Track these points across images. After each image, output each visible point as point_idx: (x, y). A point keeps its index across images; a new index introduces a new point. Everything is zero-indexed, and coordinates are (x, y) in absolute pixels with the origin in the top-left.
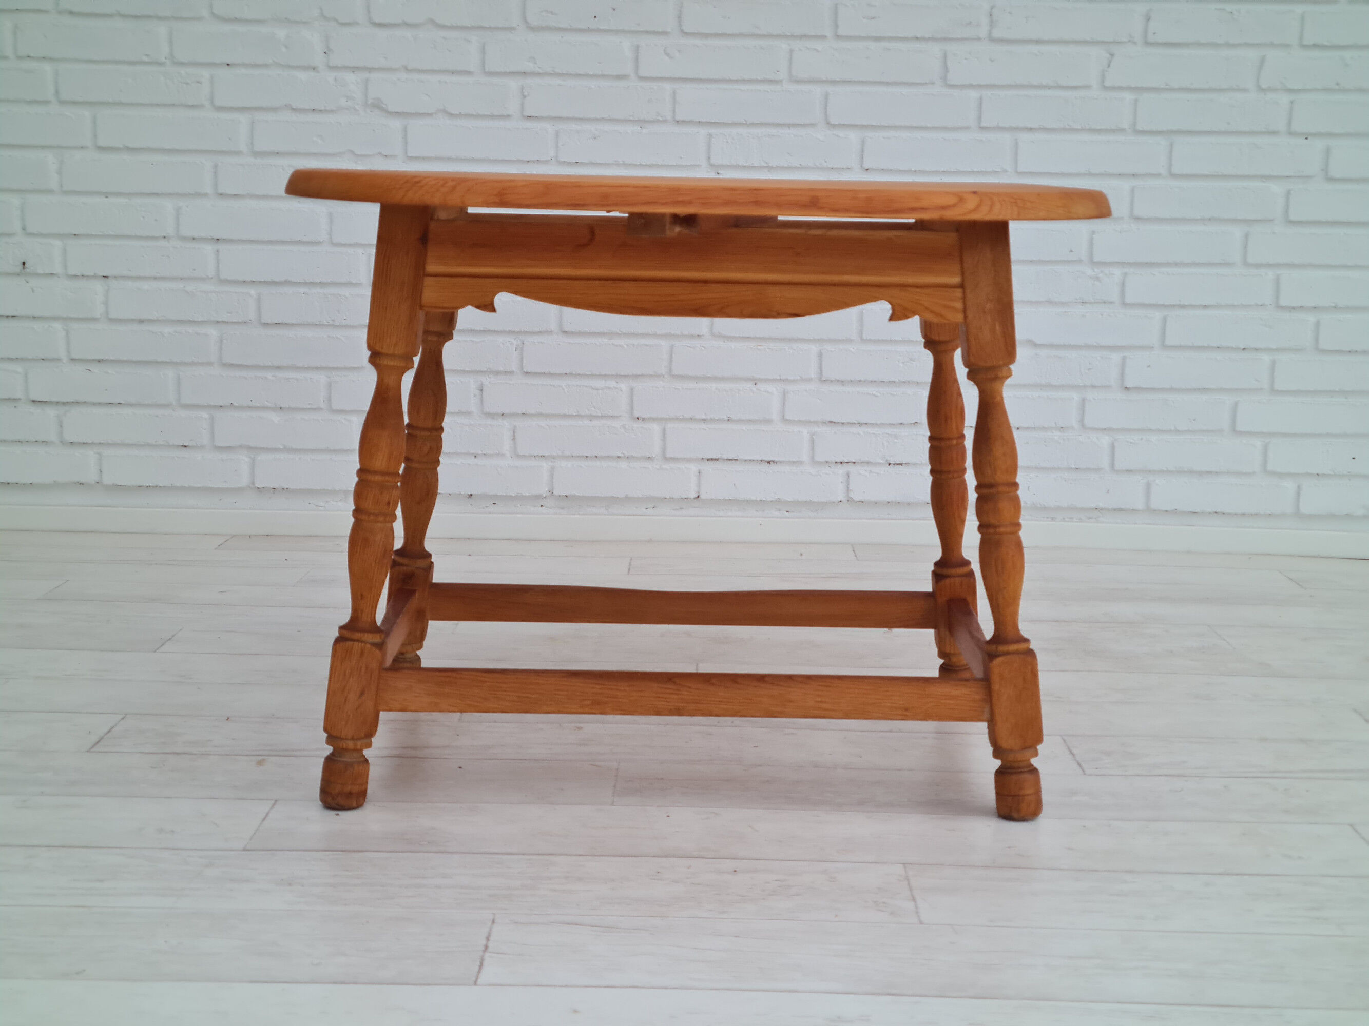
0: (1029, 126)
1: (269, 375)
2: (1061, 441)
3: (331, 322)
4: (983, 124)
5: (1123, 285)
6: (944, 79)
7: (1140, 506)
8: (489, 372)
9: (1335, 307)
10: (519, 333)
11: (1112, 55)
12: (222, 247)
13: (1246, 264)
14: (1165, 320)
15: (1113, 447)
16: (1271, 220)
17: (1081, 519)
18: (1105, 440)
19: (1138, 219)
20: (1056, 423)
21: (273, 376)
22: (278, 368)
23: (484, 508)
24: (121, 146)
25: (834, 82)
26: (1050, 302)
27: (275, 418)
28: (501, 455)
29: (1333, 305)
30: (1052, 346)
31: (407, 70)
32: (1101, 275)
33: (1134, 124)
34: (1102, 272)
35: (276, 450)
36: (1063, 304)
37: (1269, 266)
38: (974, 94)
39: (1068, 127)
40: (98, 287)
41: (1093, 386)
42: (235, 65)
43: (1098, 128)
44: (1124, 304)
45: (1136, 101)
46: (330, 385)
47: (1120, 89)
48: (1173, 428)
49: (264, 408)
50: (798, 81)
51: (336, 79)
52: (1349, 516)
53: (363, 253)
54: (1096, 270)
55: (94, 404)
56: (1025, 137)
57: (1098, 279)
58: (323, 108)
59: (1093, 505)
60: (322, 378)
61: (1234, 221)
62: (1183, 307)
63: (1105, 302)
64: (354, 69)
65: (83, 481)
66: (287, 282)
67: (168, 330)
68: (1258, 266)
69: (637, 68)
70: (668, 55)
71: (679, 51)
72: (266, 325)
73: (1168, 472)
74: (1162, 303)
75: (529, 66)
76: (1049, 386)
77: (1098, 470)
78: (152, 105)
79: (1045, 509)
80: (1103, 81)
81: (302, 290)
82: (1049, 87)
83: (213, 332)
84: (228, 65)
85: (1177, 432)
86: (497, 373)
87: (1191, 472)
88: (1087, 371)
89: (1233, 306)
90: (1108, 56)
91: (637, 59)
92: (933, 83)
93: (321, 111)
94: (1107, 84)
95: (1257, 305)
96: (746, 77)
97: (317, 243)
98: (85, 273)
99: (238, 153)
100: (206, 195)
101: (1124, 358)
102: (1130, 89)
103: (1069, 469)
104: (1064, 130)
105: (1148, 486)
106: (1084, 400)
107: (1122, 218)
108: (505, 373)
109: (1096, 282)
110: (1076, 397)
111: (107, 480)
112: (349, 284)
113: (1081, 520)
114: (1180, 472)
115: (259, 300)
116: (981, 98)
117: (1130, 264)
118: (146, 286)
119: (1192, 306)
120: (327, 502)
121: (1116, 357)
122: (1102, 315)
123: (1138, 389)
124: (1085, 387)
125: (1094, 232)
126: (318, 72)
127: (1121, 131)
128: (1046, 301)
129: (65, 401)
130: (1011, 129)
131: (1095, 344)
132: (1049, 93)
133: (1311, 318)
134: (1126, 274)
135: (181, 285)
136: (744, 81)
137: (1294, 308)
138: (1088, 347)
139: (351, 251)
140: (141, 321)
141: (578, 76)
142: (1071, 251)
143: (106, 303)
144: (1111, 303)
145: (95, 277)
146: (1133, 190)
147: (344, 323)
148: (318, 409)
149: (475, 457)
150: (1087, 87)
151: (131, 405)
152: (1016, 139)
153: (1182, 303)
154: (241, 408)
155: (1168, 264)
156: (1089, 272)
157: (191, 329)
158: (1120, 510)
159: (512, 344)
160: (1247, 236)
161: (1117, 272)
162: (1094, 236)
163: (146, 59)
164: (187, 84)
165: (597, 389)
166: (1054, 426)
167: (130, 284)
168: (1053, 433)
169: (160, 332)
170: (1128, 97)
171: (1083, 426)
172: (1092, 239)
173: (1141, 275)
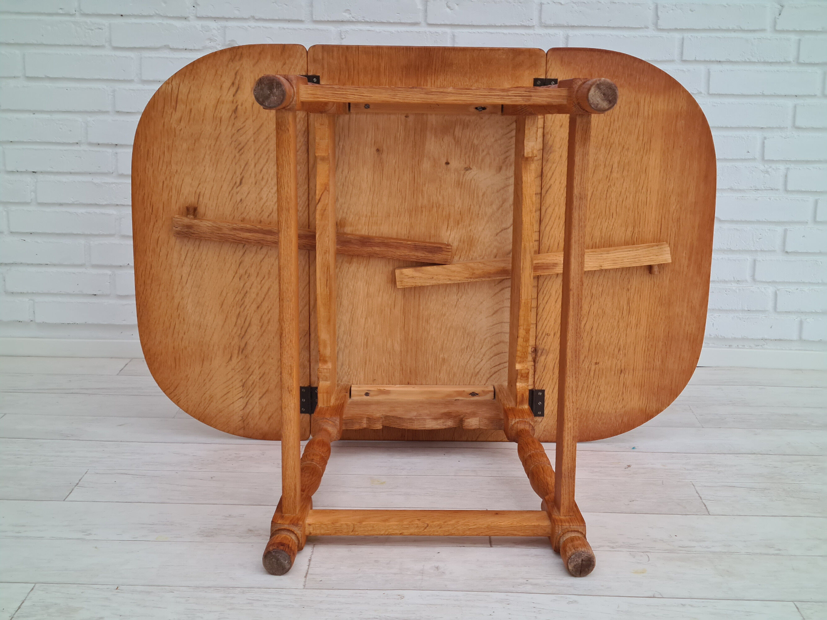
0: (718, 60)
2: (738, 291)
4: (684, 58)
5: (786, 176)
6: (656, 24)
7: (795, 337)
11: (782, 6)
14: (816, 202)
15: (776, 294)
17: (750, 346)
18: (771, 290)
19: (798, 128)
20: (734, 278)
24: (44, 76)
25: (573, 27)
26: (731, 189)
30: (732, 221)
31: (253, 18)
32: (769, 170)
33: (798, 57)
34: (770, 167)
36: (740, 190)
38: (677, 36)
39: (748, 60)
40: (28, 178)
41: (761, 251)
42: (127, 16)
43: (770, 61)
44: (786, 190)
45: (800, 40)
47: (788, 31)
48: (820, 282)
50: (547, 26)
51: (202, 27)
54: (766, 166)
55: (28, 265)
56: (715, 68)
57: (767, 172)
58: (193, 48)
59: (761, 337)
63: (772, 190)
64: (215, 19)
65: (21, 320)
67: (81, 210)
69: (426, 17)
70: (449, 7)
71: (457, 5)
73: (816, 313)
74: (815, 190)
75: (347, 16)
76: (730, 251)
77: (763, 311)
78: (66, 46)
79: (724, 339)
80: (775, 26)
82: (734, 31)
84: (122, 15)
88: (758, 240)
90: (779, 7)
91: (426, 11)
92: (647, 28)
93: (191, 50)
94: (778, 28)
96: (508, 24)
98: (19, 170)
99: (131, 81)
100: (107, 112)
101: (786, 231)
102: (795, 31)
103: (743, 311)
104: (745, 62)
105: (801, 323)
106: (755, 261)
107: (787, 128)
109: (766, 175)
110: (749, 258)
111: (39, 319)
113: (751, 348)
116: (683, 39)
117: (790, 161)
118: (64, 178)
121: (780, 230)
122: (770, 199)
123: (796, 253)
124: (756, 251)
125: (765, 138)
126: (189, 21)
127: (787, 63)
129: (6, 262)
130: (705, 61)
131: (764, 220)
132: (733, 35)
134: (788, 169)
135: (88, 178)
136: (506, 27)
138: (759, 222)
140: (61, 205)
141: (382, 23)
142: (748, 152)
143: (35, 192)
144: (777, 190)
145: (26, 172)
146: (795, 107)
150: (763, 30)
151: (55, 265)
152: (709, 70)
155: (820, 162)
156: (762, 167)
157: (98, 210)
158: (780, 340)
161: (782, 167)
162: (765, 141)
163: (61, 11)
164: (92, 30)
166: (733, 279)
167: (52, 178)
168: (731, 284)
169: (75, 213)
170: (794, 37)
171: (754, 280)
172: (764, 143)
173: (800, 169)
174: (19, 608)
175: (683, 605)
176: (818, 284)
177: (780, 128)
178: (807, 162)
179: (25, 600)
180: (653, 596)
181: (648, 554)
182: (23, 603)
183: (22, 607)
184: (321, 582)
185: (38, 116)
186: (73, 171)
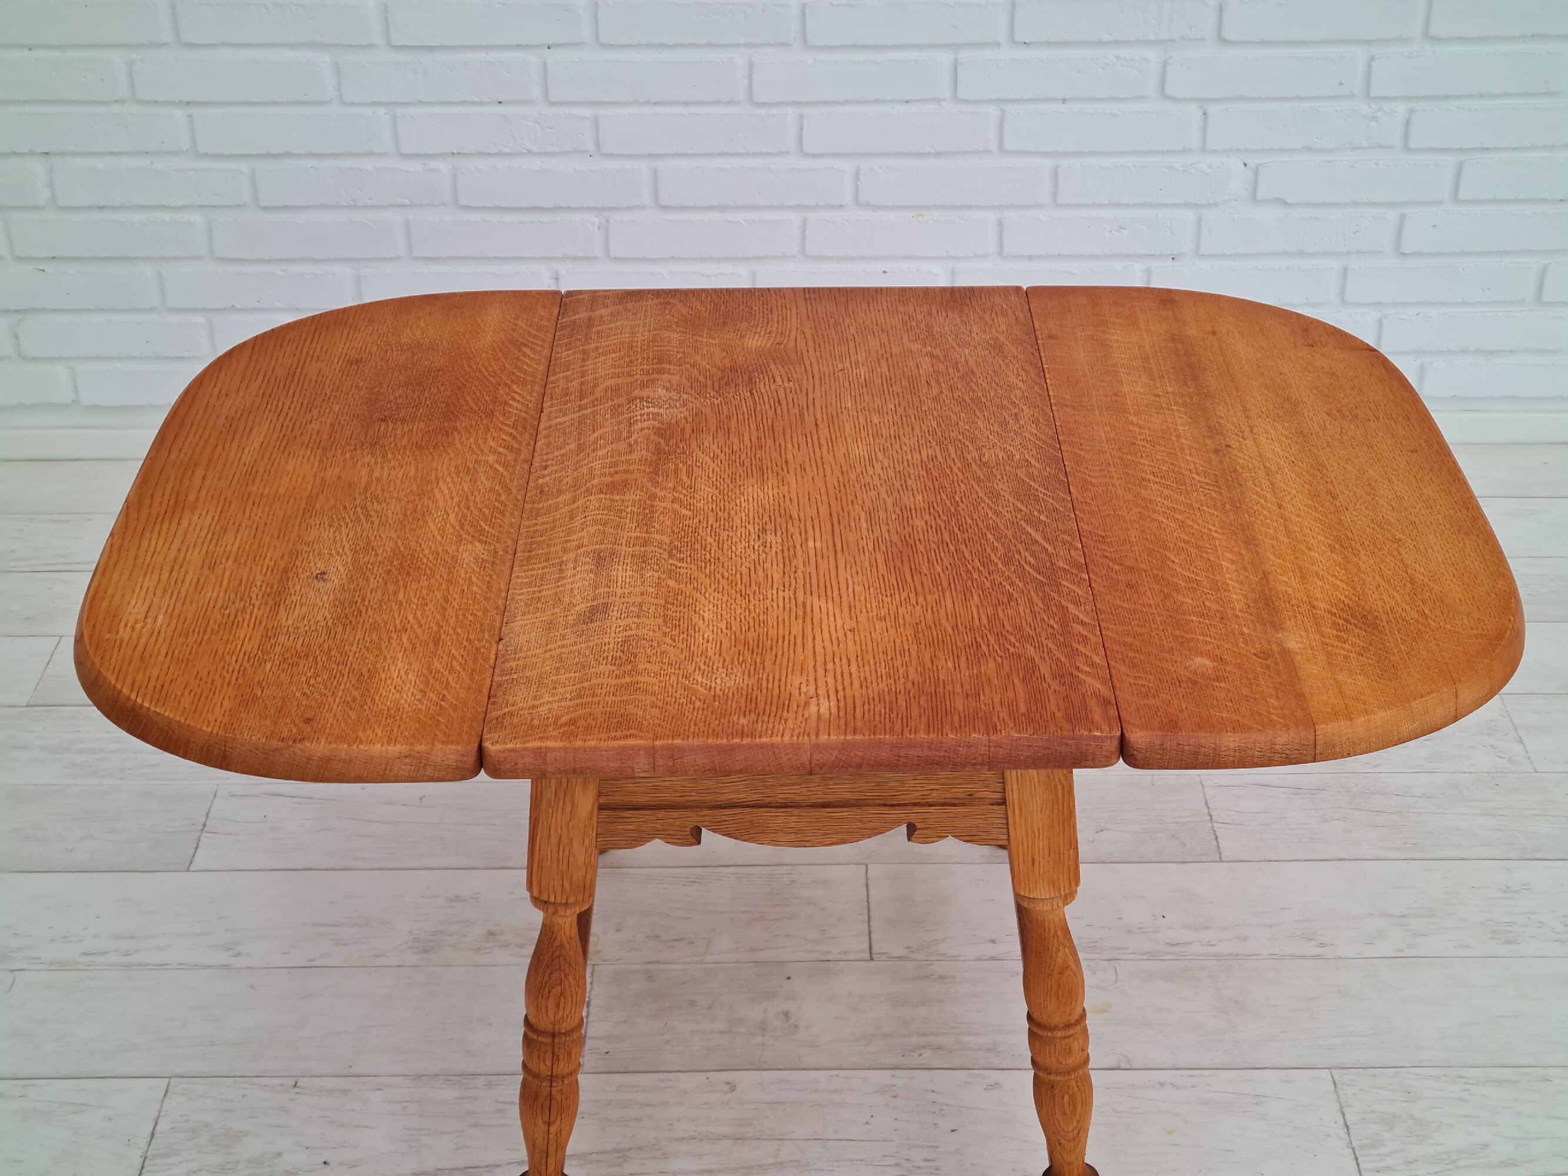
1: (278, 270)
3: (352, 203)
5: (1408, 123)
8: (565, 258)
10: (603, 209)
12: (196, 111)
14: (1460, 167)
15: (1380, 324)
18: (1371, 318)
19: (1435, 39)
21: (283, 271)
22: (288, 261)
26: (1309, 149)
30: (1308, 205)
32: (1378, 114)
34: (1380, 109)
36: (1324, 151)
40: (37, 166)
41: (1358, 252)
44: (1407, 148)
46: (358, 279)
48: (1460, 300)
53: (385, 114)
54: (1373, 106)
55: (55, 309)
57: (1374, 119)
60: (347, 270)
62: (1486, 149)
63: (1381, 147)
65: (55, 401)
66: (288, 155)
67: (138, 217)
72: (266, 208)
73: (1450, 352)
74: (1458, 147)
76: (1302, 254)
81: (309, 163)
83: (197, 218)
85: (1465, 304)
86: (576, 259)
87: (1478, 351)
88: (1352, 235)
89: (1552, 148)
97: (324, 103)
100: (165, 45)
101: (1403, 217)
105: (1422, 370)
106: (1345, 270)
107: (1413, 38)
108: (586, 258)
109: (1371, 123)
110: (1336, 265)
111: (86, 399)
112: (371, 154)
114: (1464, 351)
115: (253, 177)
117: (1416, 98)
118: (100, 163)
119: (1497, 149)
121: (1392, 215)
122: (1377, 164)
123: (1419, 254)
124: (1349, 253)
125: (1372, 58)
128: (1304, 148)
131: (1365, 200)
134: (1412, 111)
135: (146, 164)
138: (1355, 204)
139: (369, 111)
140: (101, 207)
142: (1341, 84)
143: (51, 185)
144: (1390, 147)
145: (31, 153)
147: (369, 203)
153: (1485, 146)
154: (244, 310)
156: (1364, 109)
159: (593, 224)
161: (1401, 108)
162: (1372, 63)
165: (709, 276)
167: (79, 162)
169: (128, 221)
171: (1343, 300)
172: (1370, 67)
173: (1433, 111)
174: (153, 1135)
175: (1161, 1085)
176: (1456, 304)
177: (1402, 40)
178: (1448, 98)
179: (158, 1117)
180: (1116, 1066)
181: (1115, 963)
182: (156, 1124)
183: (156, 1132)
184: (607, 1056)
185: (36, 53)
186: (114, 150)
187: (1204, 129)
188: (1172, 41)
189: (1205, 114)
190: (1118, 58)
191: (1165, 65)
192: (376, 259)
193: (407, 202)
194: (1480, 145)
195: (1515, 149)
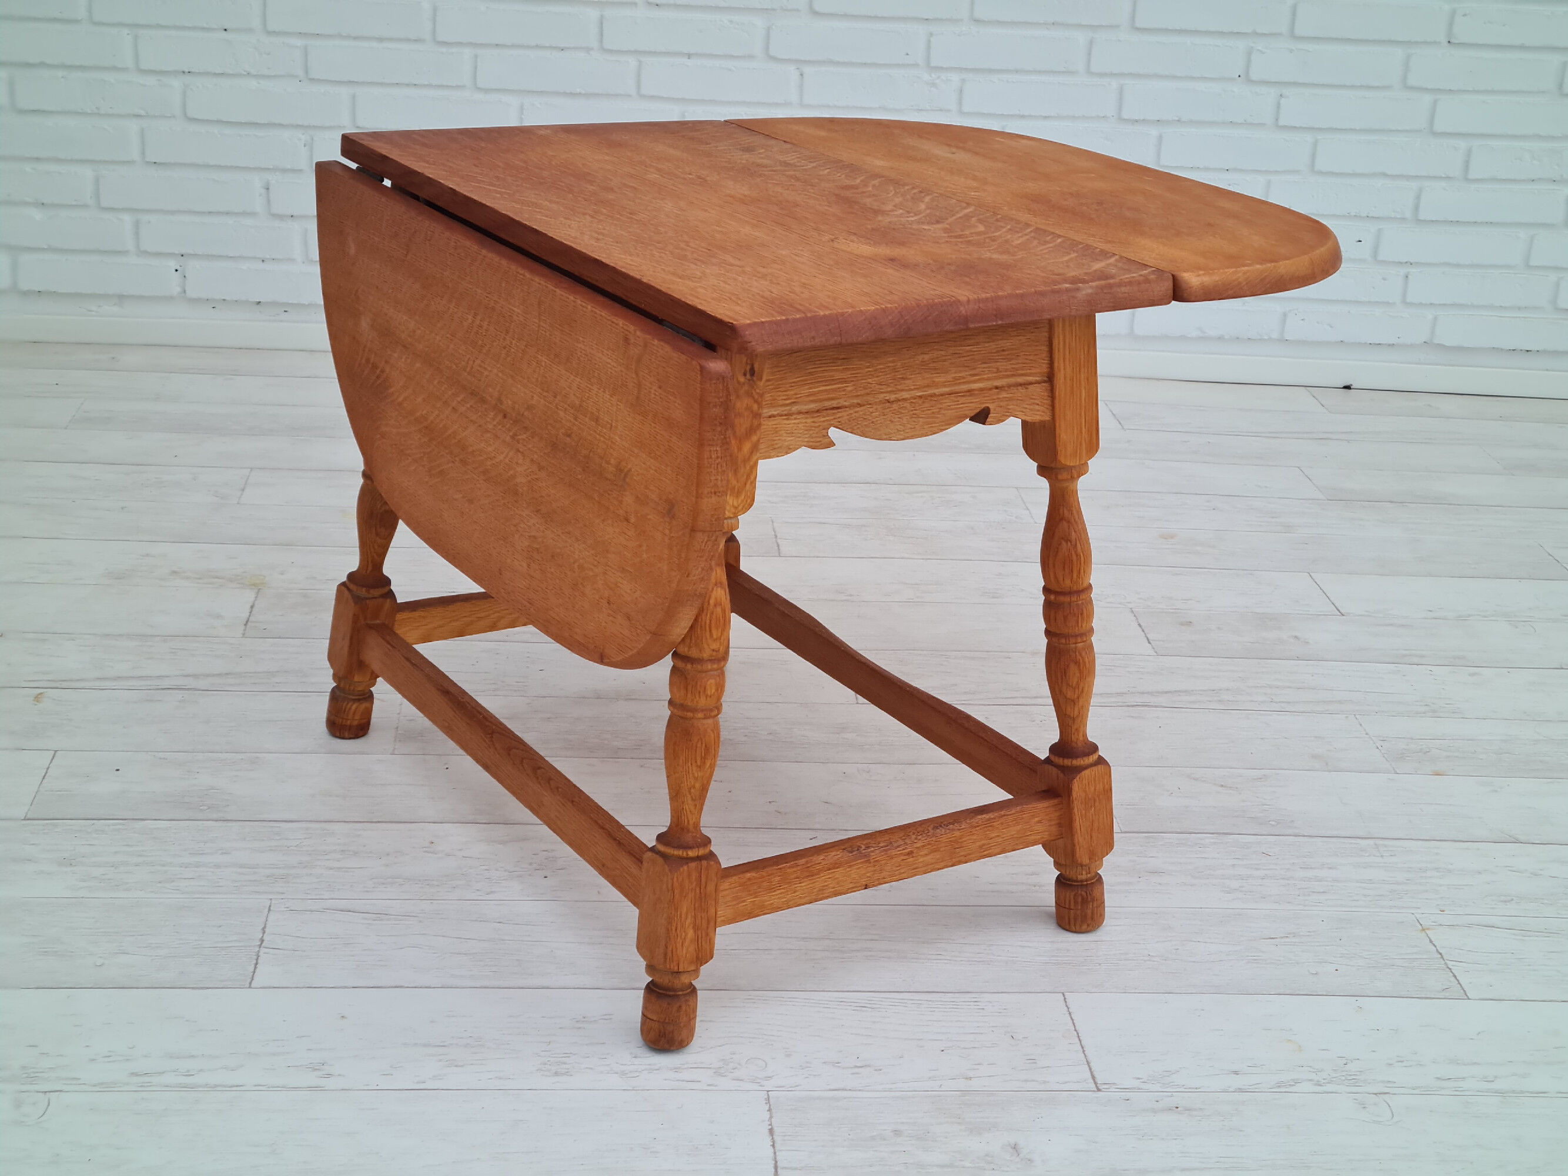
1: (27, 167)
3: (95, 111)
8: (275, 170)
9: (1178, 121)
10: (308, 127)
13: (1089, 72)
16: (1117, 26)
19: (977, 21)
21: (32, 169)
22: (38, 159)
23: (274, 316)
27: (37, 215)
28: (291, 260)
29: (1177, 119)
32: (937, 81)
34: (939, 77)
35: (43, 250)
37: (1112, 75)
46: (97, 181)
49: (26, 204)
52: (1183, 338)
53: (128, 34)
54: (933, 75)
57: (934, 85)
60: (88, 172)
61: (1079, 26)
62: (1023, 117)
63: (941, 110)
66: (43, 65)
68: (1102, 75)
72: (21, 111)
81: (60, 73)
86: (284, 171)
89: (1074, 118)
95: (1098, 117)
97: (76, 21)
107: (962, 20)
108: (293, 171)
109: (932, 89)
112: (114, 69)
115: (11, 83)
117: (966, 70)
119: (1030, 117)
120: (99, 306)
125: (931, 34)
128: (880, 108)
133: (1154, 132)
134: (963, 81)
137: (1137, 121)
139: (114, 31)
142: (907, 54)
144: (949, 111)
148: (85, 206)
149: (263, 261)
156: (926, 77)
159: (300, 139)
160: (1091, 42)
161: (955, 77)
162: (931, 39)
172: (929, 41)
173: (980, 82)
177: (952, 21)
178: (991, 71)
187: (801, 87)
188: (773, 10)
189: (802, 75)
190: (731, 22)
191: (768, 30)
192: (113, 162)
193: (142, 113)
194: (1018, 112)
195: (1046, 118)
